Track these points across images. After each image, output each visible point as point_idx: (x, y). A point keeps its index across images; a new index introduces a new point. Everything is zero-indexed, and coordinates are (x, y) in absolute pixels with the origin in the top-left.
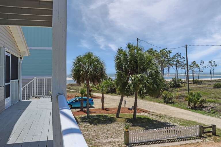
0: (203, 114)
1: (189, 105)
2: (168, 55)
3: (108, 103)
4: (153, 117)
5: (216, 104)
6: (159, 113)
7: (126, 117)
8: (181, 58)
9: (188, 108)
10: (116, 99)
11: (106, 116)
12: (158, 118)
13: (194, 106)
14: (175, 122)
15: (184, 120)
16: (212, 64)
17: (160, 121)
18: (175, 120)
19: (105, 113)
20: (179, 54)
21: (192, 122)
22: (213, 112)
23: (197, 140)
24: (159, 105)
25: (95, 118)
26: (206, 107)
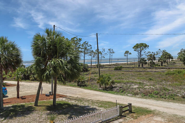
0: (114, 94)
1: (100, 86)
2: (79, 42)
3: (22, 90)
4: (72, 101)
5: (122, 84)
6: (76, 96)
7: (45, 105)
8: (89, 45)
9: (100, 90)
10: (31, 86)
11: (23, 106)
12: (77, 102)
13: (105, 87)
14: (94, 104)
15: (100, 101)
16: (111, 51)
17: (79, 105)
18: (93, 102)
19: (21, 102)
20: (87, 42)
21: (108, 103)
22: (122, 92)
23: (119, 120)
24: (73, 89)
25: (11, 110)
26: (115, 87)
